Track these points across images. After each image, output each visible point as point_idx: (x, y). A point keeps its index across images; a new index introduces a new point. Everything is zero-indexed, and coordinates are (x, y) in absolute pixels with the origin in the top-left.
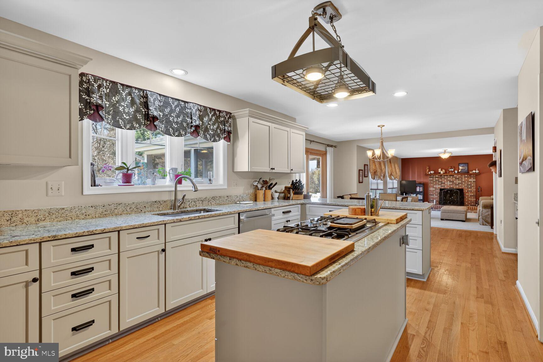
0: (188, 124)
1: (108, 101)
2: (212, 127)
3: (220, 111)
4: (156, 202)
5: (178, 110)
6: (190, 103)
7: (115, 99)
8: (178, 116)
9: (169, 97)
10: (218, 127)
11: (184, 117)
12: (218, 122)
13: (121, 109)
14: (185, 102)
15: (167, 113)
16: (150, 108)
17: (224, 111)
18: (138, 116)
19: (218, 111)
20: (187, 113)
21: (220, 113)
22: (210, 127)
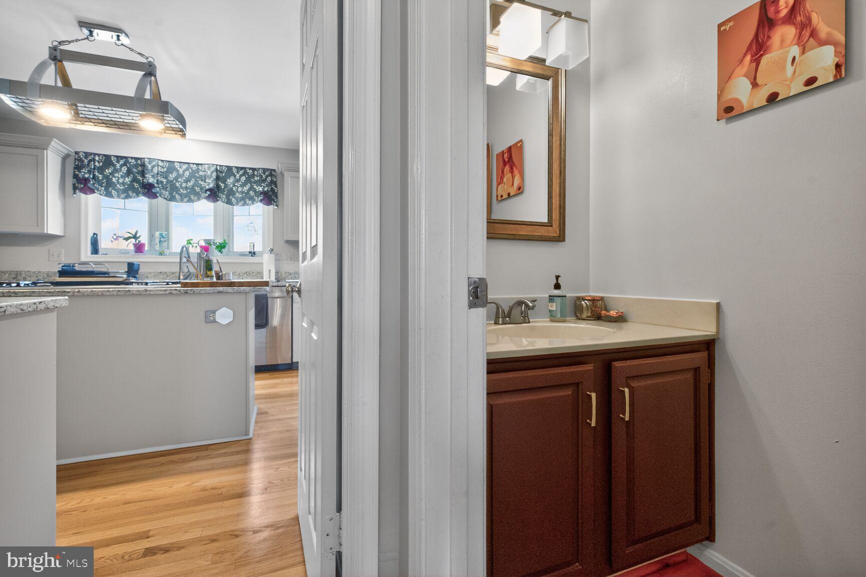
0: (201, 189)
1: (101, 174)
2: (240, 189)
3: (254, 169)
4: (161, 273)
5: (188, 174)
6: (205, 164)
7: (108, 171)
8: (187, 181)
9: (174, 162)
10: (251, 188)
11: (196, 181)
12: (251, 183)
13: (114, 180)
14: (197, 164)
15: (172, 179)
16: (146, 176)
17: (259, 169)
18: (135, 185)
19: (250, 169)
20: (202, 176)
21: (253, 172)
22: (237, 189)
